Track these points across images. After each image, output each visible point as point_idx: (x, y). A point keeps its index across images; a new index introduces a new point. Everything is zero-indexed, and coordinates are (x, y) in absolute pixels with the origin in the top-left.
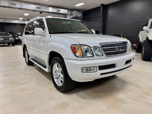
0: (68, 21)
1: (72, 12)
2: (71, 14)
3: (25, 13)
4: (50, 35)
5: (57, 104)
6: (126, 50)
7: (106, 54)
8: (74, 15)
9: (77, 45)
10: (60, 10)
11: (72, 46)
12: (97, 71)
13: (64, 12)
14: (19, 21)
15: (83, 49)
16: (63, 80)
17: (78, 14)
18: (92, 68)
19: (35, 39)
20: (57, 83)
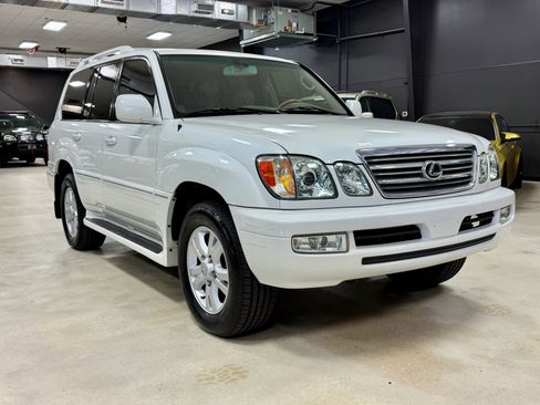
0: (246, 66)
1: (266, 11)
2: (265, 24)
3: (48, 20)
4: (179, 121)
5: (205, 371)
6: (470, 177)
7: (385, 191)
8: (277, 29)
9: (278, 155)
10: (211, 8)
11: (259, 161)
12: (347, 251)
13: (231, 13)
14: (19, 57)
15: (300, 170)
16: (226, 290)
17: (294, 25)
18: (331, 239)
19: (114, 139)
20: (203, 304)
